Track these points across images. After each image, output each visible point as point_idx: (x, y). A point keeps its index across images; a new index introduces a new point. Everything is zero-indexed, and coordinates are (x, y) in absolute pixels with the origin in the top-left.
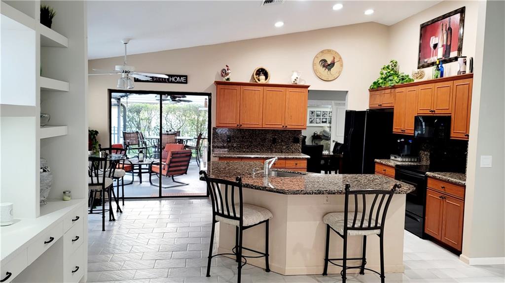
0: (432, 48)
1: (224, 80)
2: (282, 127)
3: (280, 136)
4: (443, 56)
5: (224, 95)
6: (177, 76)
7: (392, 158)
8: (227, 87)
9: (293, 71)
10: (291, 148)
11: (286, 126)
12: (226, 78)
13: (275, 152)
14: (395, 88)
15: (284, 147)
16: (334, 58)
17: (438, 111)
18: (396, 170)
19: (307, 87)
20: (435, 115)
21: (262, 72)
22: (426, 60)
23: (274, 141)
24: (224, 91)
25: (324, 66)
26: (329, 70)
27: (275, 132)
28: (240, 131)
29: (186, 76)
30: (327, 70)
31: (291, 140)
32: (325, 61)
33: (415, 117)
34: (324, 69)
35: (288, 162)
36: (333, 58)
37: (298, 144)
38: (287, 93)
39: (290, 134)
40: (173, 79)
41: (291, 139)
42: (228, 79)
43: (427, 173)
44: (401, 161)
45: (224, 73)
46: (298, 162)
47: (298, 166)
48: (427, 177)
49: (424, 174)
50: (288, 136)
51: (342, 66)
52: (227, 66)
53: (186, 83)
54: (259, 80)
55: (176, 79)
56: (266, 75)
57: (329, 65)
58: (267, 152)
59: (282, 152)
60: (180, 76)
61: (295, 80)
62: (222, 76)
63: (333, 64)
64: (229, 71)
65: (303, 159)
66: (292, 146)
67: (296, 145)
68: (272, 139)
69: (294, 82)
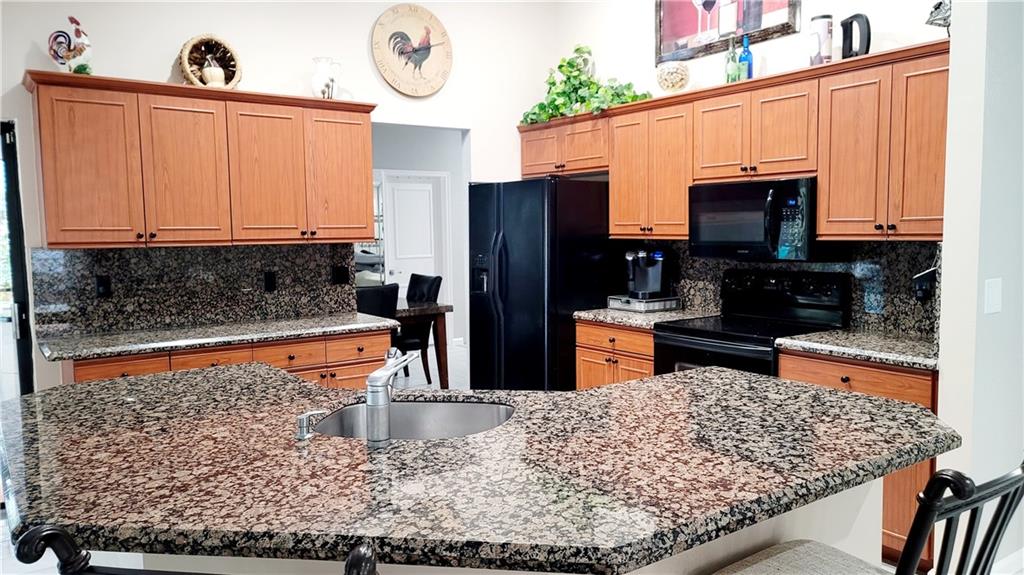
0: (700, 8)
1: (66, 69)
2: (299, 236)
3: (287, 264)
4: (738, 26)
5: (72, 124)
7: (613, 303)
8: (80, 94)
9: (317, 59)
10: (326, 299)
11: (313, 233)
12: (74, 62)
13: (278, 318)
14: (610, 116)
15: (304, 300)
16: (428, 33)
17: (767, 165)
18: (655, 336)
19: (367, 109)
20: (755, 179)
21: (210, 51)
22: (681, 42)
23: (270, 283)
24: (71, 109)
25: (401, 53)
26: (418, 64)
27: (269, 251)
28: (147, 255)
30: (411, 65)
31: (324, 277)
32: (402, 37)
33: (690, 188)
34: (403, 60)
35: (333, 345)
36: (423, 33)
37: (347, 287)
38: (309, 124)
39: (318, 256)
41: (323, 272)
43: (779, 341)
44: (647, 312)
45: (63, 44)
46: (364, 342)
47: (365, 355)
48: (778, 351)
49: (770, 344)
50: (312, 265)
51: (449, 55)
52: (73, 20)
54: (202, 80)
56: (227, 63)
57: (415, 51)
58: (248, 321)
59: (298, 316)
61: (327, 86)
62: (56, 56)
63: (426, 49)
64: (83, 40)
65: (379, 331)
66: (327, 293)
67: (339, 289)
68: (262, 277)
69: (324, 93)
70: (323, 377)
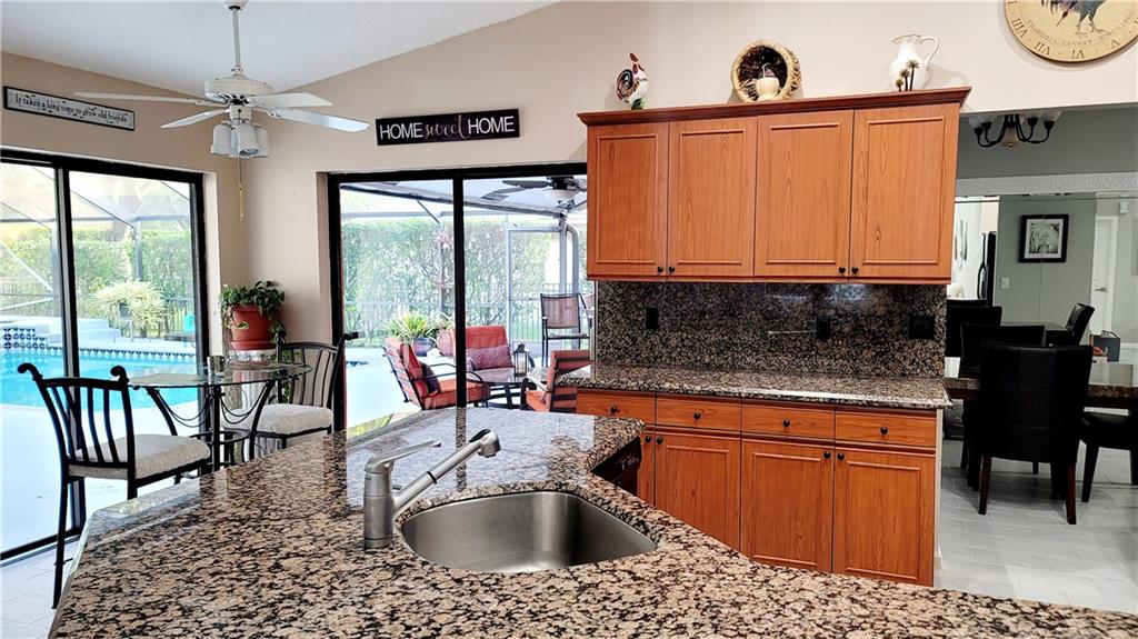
2: (836, 274)
3: (847, 307)
5: (611, 161)
6: (489, 114)
9: (897, 41)
10: (897, 356)
11: (855, 271)
12: (632, 99)
13: (830, 373)
15: (867, 355)
19: (959, 96)
23: (824, 329)
24: (612, 146)
26: (1089, 10)
29: (514, 113)
30: (1074, 16)
31: (897, 328)
35: (844, 417)
37: (930, 344)
38: (861, 131)
40: (478, 126)
41: (897, 320)
42: (638, 103)
46: (893, 421)
47: (893, 440)
50: (880, 311)
52: (633, 57)
53: (516, 134)
54: (752, 95)
55: (485, 125)
60: (497, 114)
61: (904, 74)
62: (621, 95)
64: (640, 74)
65: (918, 411)
66: (900, 349)
67: (918, 345)
68: (814, 321)
69: (899, 84)
70: (827, 456)
